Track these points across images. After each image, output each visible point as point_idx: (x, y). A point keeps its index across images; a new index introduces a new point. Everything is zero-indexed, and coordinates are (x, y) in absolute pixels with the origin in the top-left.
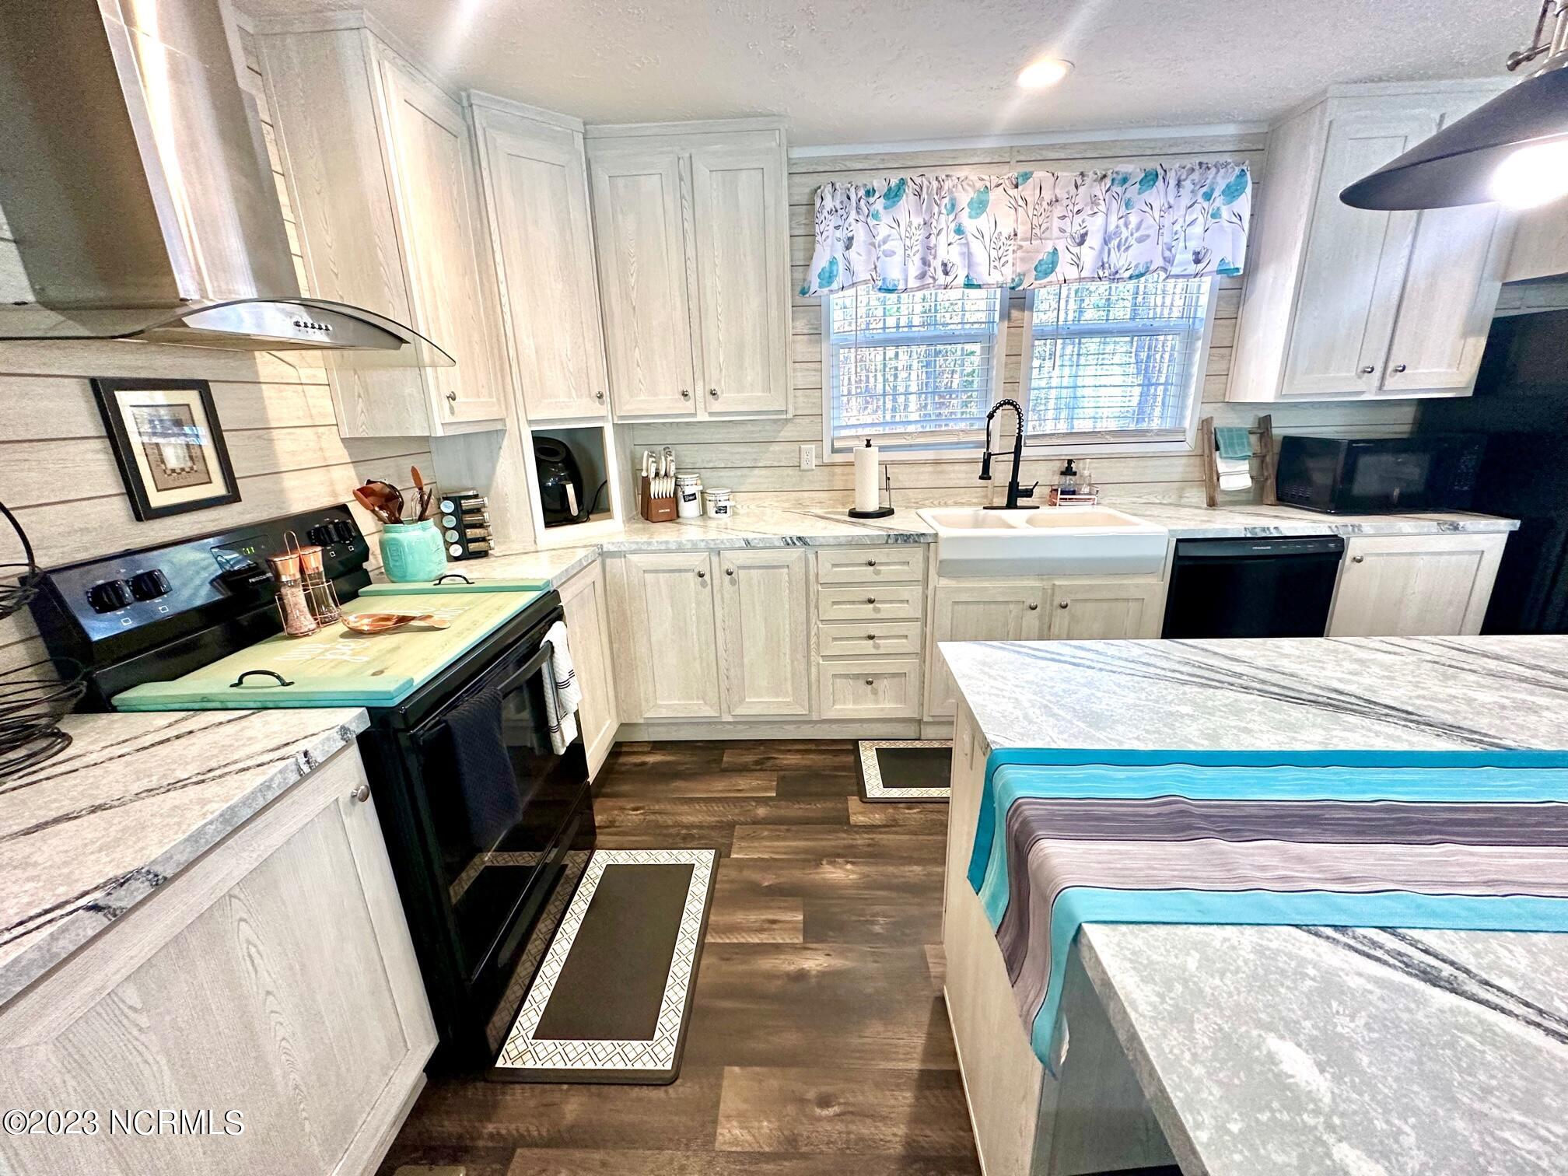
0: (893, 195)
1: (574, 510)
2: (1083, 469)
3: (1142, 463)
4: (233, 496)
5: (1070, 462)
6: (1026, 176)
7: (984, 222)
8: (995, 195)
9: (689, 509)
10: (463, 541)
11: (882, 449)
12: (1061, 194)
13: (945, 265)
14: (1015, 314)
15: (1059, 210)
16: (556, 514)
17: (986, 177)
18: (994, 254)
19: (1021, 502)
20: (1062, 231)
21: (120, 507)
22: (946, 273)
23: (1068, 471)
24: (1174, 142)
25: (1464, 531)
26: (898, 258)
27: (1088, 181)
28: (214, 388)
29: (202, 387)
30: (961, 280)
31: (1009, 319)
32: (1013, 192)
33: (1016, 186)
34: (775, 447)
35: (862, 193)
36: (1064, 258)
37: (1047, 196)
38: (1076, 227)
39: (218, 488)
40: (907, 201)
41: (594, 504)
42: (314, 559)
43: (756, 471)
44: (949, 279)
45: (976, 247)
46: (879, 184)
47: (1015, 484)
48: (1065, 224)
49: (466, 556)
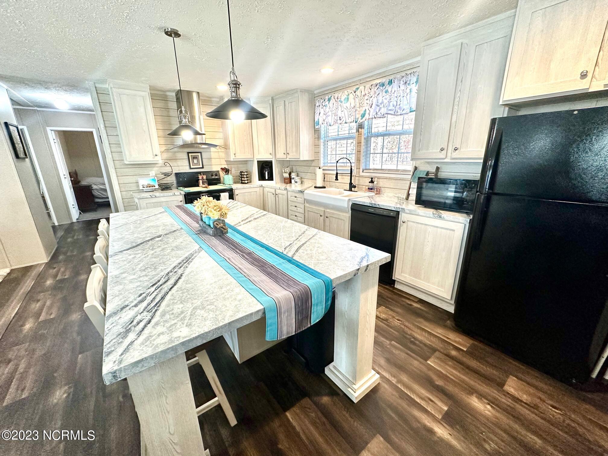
0: (329, 100)
1: (267, 178)
2: (375, 180)
3: (396, 181)
4: (203, 168)
5: (372, 178)
6: (358, 89)
7: (348, 105)
8: (351, 96)
9: (293, 181)
10: (242, 180)
12: (367, 93)
13: (340, 118)
14: (360, 130)
15: (366, 97)
16: (262, 177)
17: (349, 91)
18: (349, 113)
19: (353, 189)
20: (367, 104)
21: (188, 167)
22: (340, 120)
23: (372, 182)
25: (444, 219)
26: (331, 117)
27: (373, 86)
29: (201, 153)
30: (344, 122)
31: (358, 132)
32: (354, 94)
33: (355, 92)
34: (311, 168)
35: (323, 100)
36: (367, 112)
37: (363, 93)
38: (371, 102)
39: (201, 166)
40: (333, 101)
41: (271, 178)
42: (205, 177)
43: (308, 174)
44: (341, 121)
45: (346, 112)
46: (327, 98)
47: (351, 183)
48: (368, 101)
49: (242, 183)
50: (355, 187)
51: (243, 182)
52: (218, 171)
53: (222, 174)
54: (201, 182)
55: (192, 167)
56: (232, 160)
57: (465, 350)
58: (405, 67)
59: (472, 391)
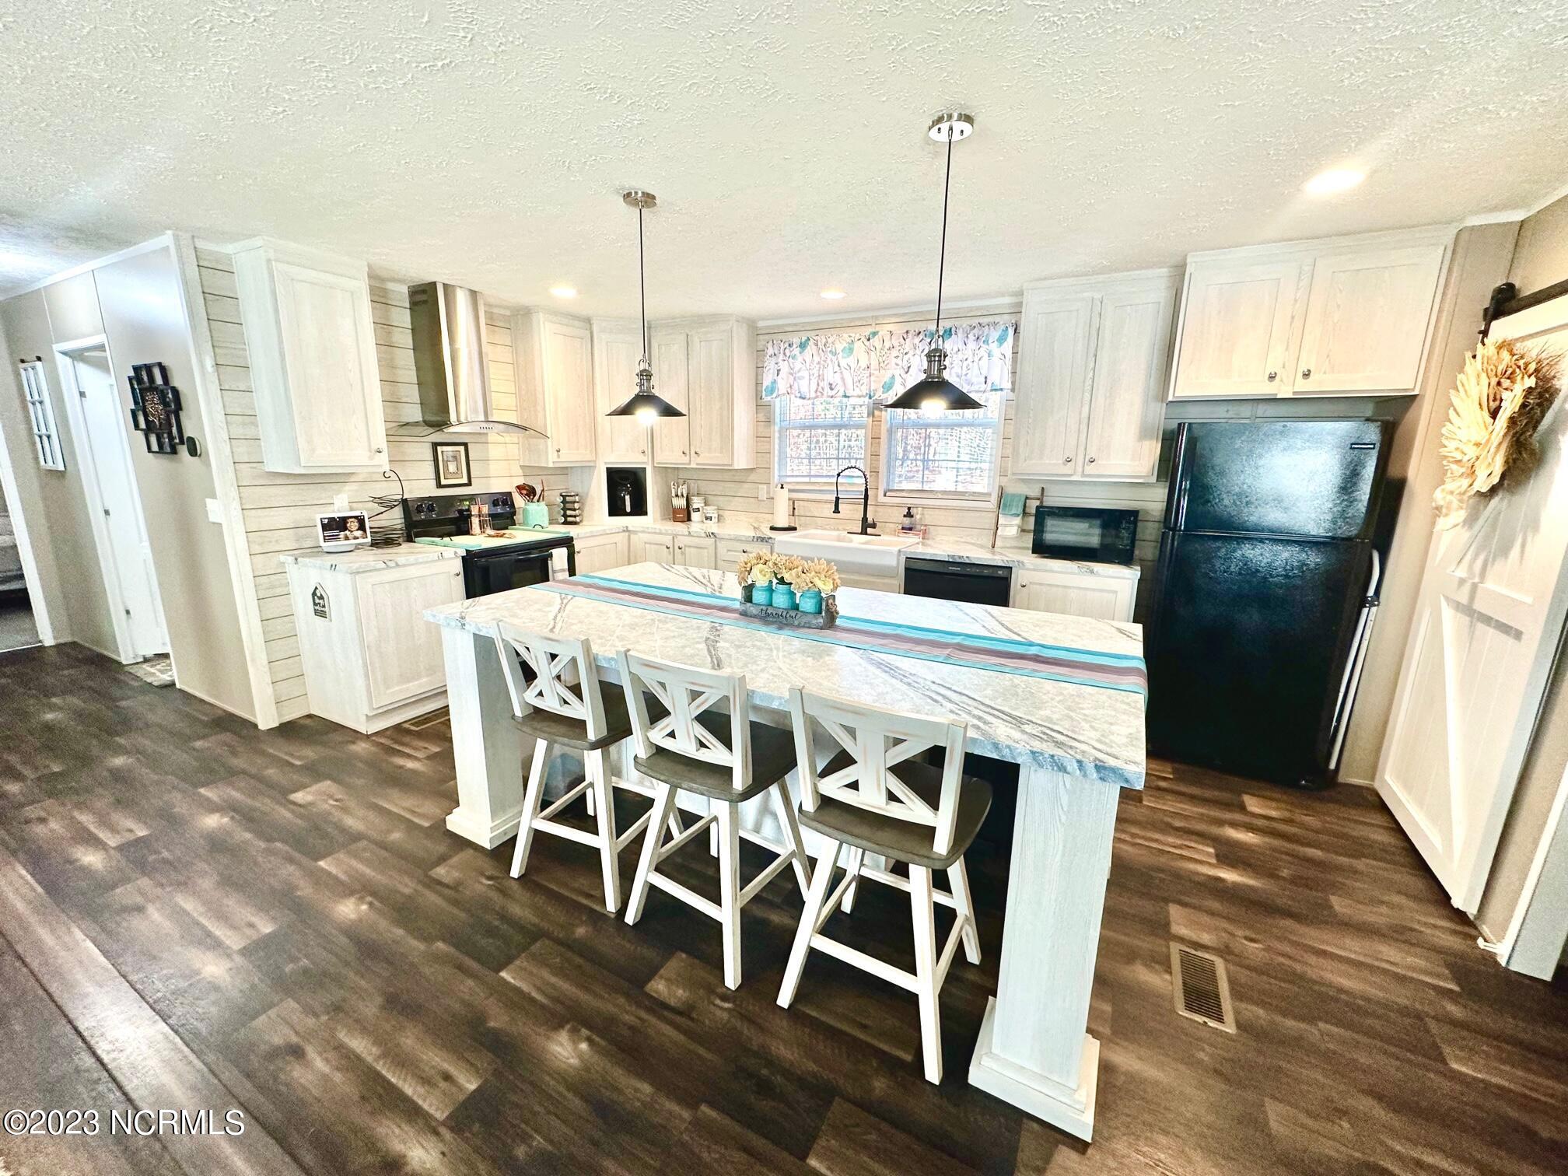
0: (803, 346)
1: (628, 509)
2: (918, 514)
3: (961, 514)
4: (469, 484)
5: (909, 508)
6: (875, 334)
7: (851, 360)
8: (858, 345)
9: (695, 516)
10: (565, 516)
11: (790, 491)
12: (896, 344)
13: (831, 384)
14: (877, 413)
15: (894, 353)
16: (616, 509)
17: (853, 335)
18: (856, 379)
19: (869, 530)
20: (897, 365)
21: (433, 483)
22: (832, 389)
23: (909, 515)
24: (971, 309)
25: (1098, 574)
26: (806, 381)
27: (910, 335)
28: (469, 445)
29: (465, 445)
30: (841, 393)
31: (873, 416)
32: (867, 343)
33: (869, 340)
34: (746, 486)
35: (787, 345)
36: (898, 380)
37: (887, 344)
38: (905, 362)
39: (465, 480)
40: (811, 348)
41: (639, 509)
42: (485, 508)
43: (736, 499)
44: (833, 393)
45: (846, 374)
46: (796, 341)
47: (865, 519)
48: (899, 361)
49: (566, 523)
50: (874, 526)
51: (569, 519)
52: (510, 494)
53: (519, 501)
54: (475, 521)
55: (444, 482)
56: (551, 465)
57: (1171, 776)
58: (971, 311)
59: (1221, 823)
